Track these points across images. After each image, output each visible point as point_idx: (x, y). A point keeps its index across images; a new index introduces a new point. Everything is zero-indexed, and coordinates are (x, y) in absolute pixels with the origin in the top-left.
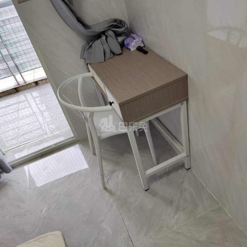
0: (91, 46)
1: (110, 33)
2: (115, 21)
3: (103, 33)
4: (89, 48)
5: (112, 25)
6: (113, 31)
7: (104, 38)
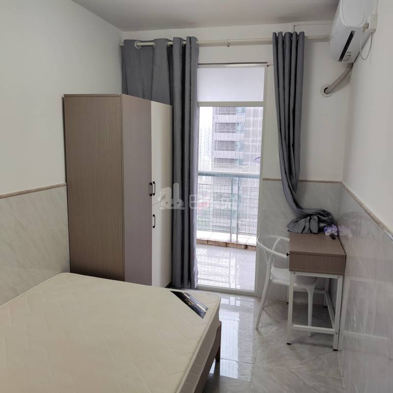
0: (297, 221)
1: (315, 217)
2: (324, 211)
3: (310, 215)
4: (296, 222)
5: (319, 213)
6: (318, 217)
7: (308, 218)
